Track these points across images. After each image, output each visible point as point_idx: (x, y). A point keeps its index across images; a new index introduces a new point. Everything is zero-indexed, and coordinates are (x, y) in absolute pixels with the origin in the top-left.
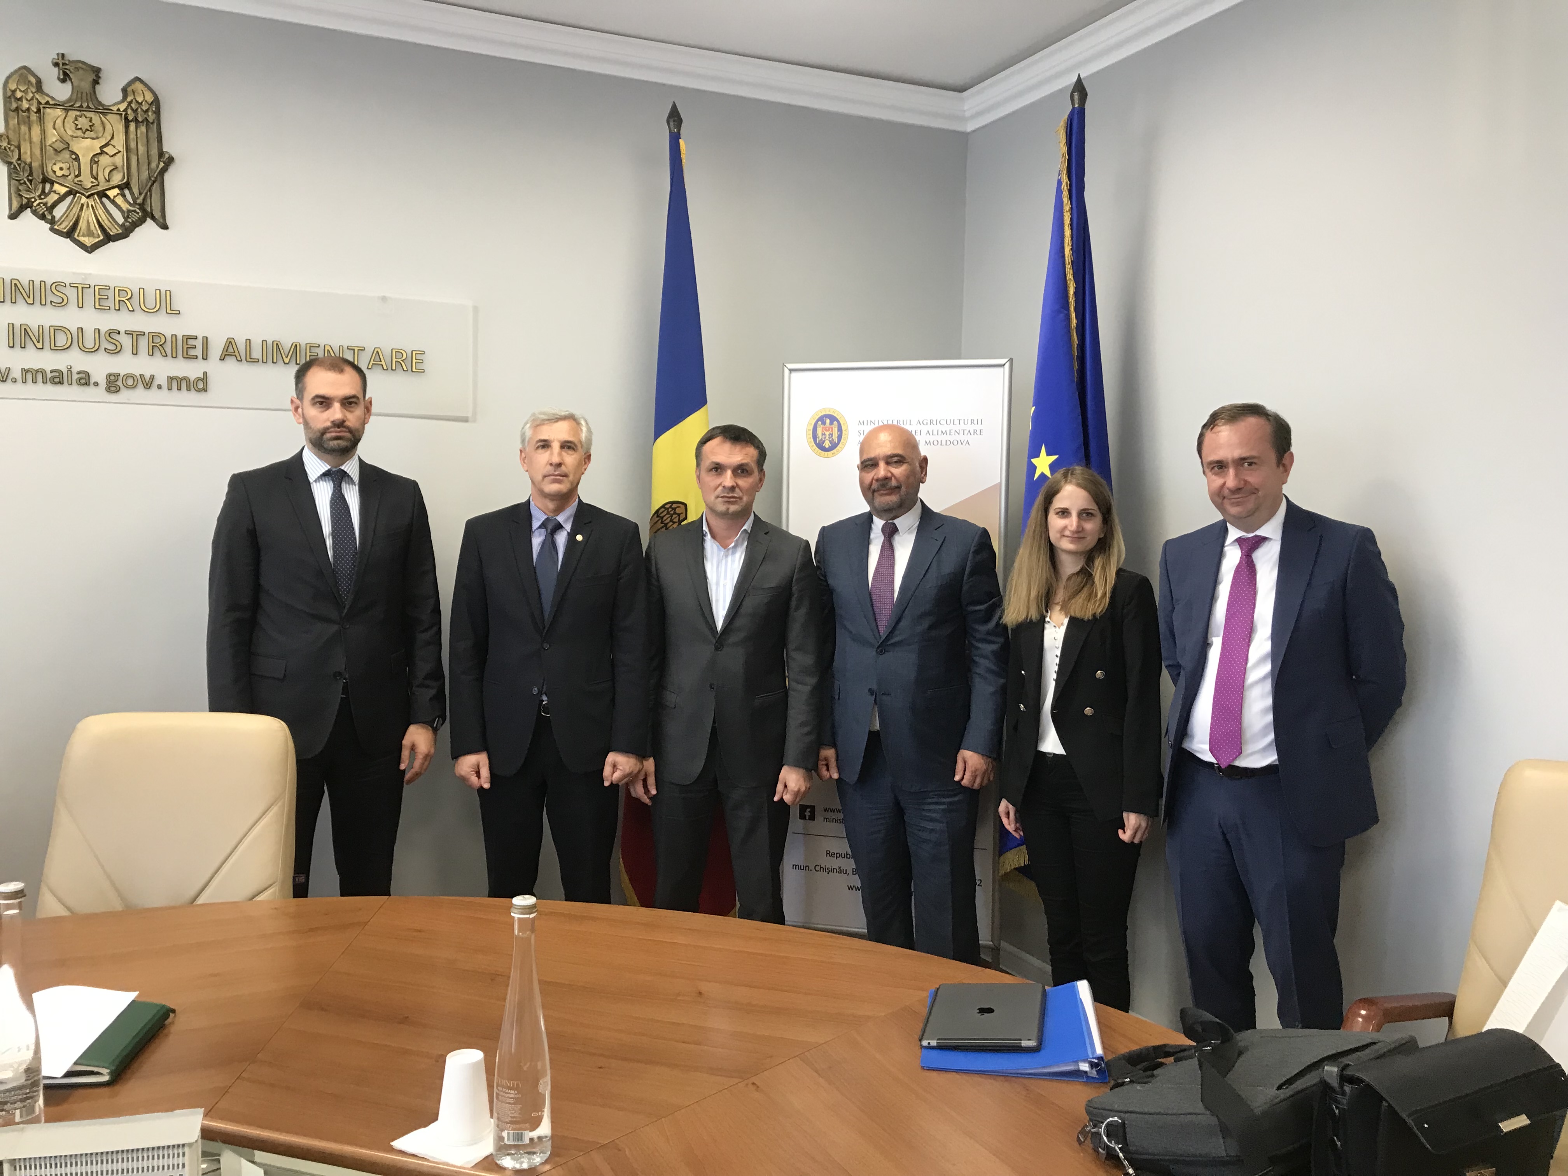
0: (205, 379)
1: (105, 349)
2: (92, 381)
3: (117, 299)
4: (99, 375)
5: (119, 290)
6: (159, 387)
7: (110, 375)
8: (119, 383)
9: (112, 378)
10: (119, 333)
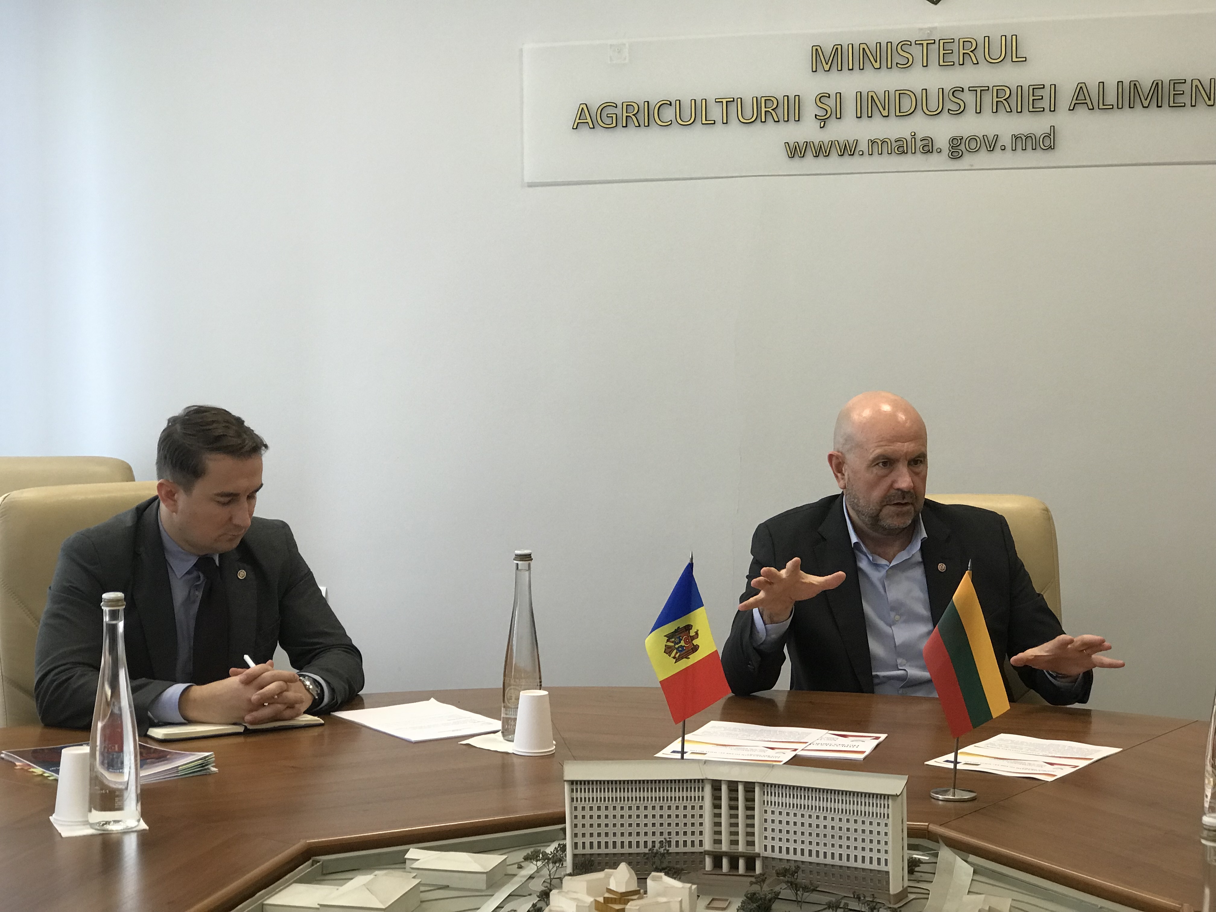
0: (1052, 134)
1: (949, 109)
2: (935, 149)
3: (962, 51)
4: (942, 141)
5: (964, 42)
6: (1003, 148)
7: (954, 139)
8: (962, 147)
9: (955, 142)
10: (963, 91)
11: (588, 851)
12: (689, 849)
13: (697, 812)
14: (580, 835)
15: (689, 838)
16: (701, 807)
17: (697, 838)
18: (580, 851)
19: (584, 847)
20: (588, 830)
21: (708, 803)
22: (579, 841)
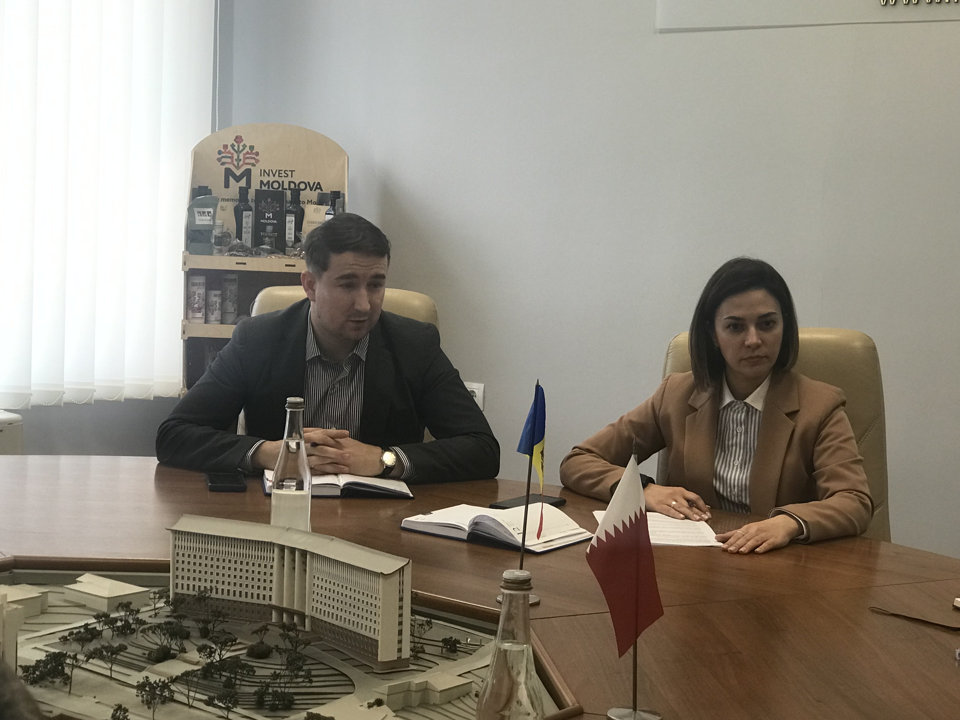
11: (185, 591)
12: (261, 601)
13: (268, 570)
14: (180, 577)
15: (262, 592)
16: (272, 567)
17: (267, 593)
18: (179, 590)
19: (182, 588)
20: (186, 574)
21: (275, 564)
22: (180, 581)
